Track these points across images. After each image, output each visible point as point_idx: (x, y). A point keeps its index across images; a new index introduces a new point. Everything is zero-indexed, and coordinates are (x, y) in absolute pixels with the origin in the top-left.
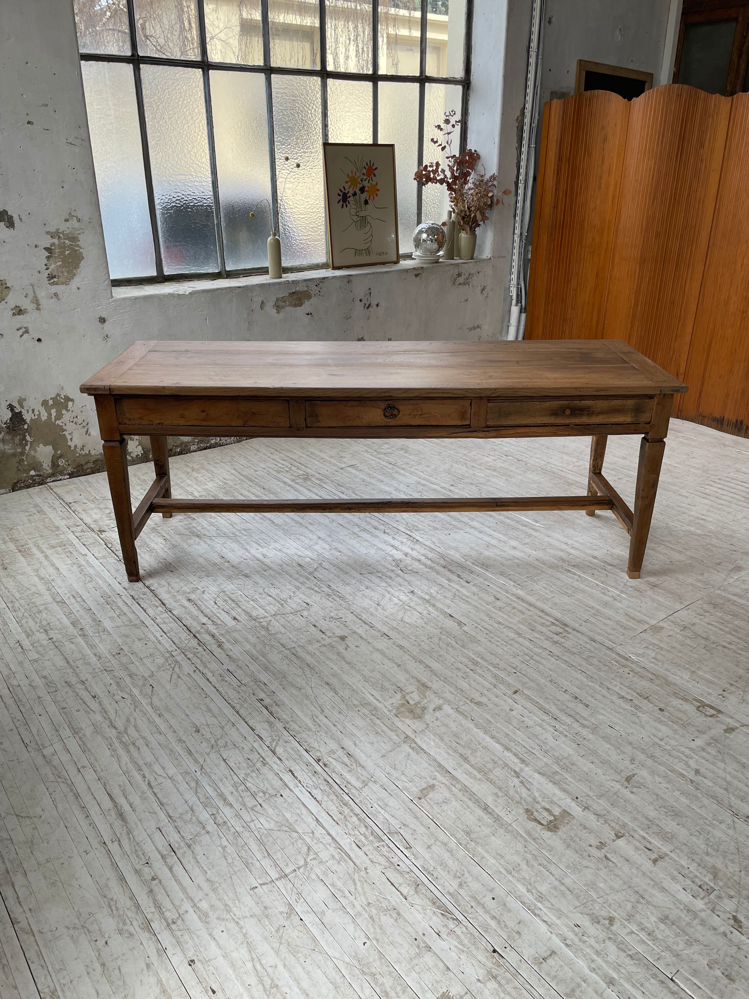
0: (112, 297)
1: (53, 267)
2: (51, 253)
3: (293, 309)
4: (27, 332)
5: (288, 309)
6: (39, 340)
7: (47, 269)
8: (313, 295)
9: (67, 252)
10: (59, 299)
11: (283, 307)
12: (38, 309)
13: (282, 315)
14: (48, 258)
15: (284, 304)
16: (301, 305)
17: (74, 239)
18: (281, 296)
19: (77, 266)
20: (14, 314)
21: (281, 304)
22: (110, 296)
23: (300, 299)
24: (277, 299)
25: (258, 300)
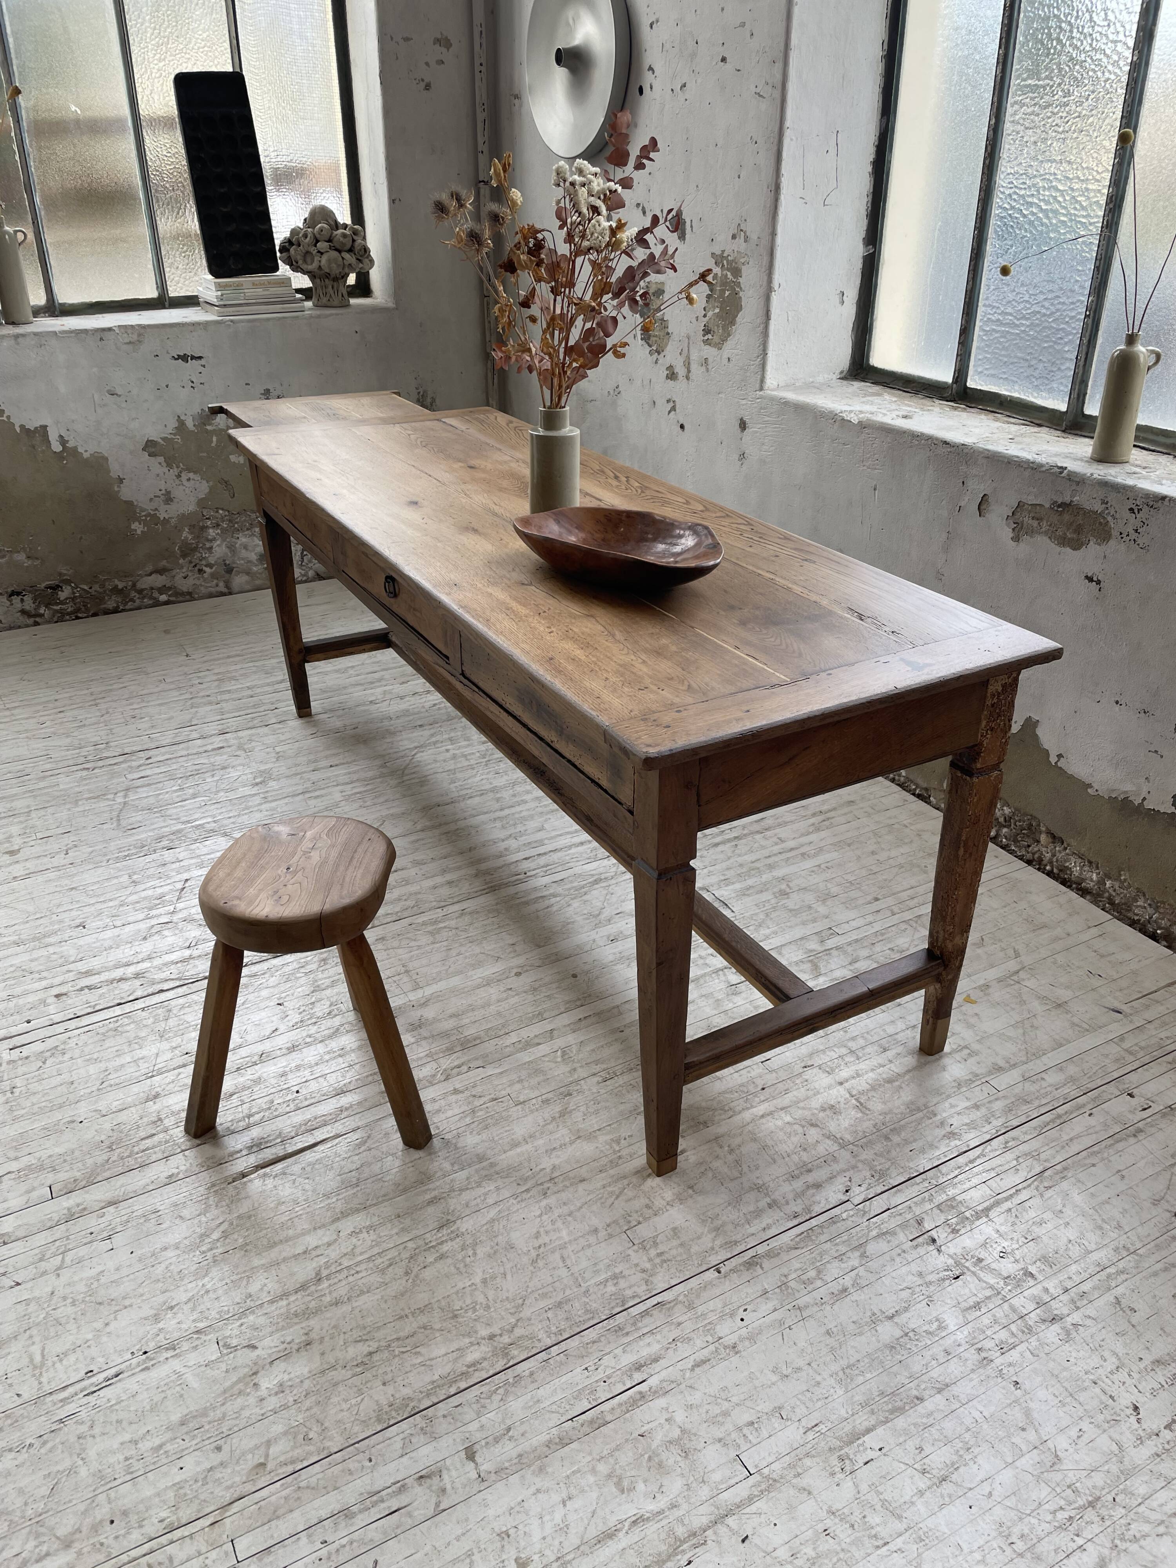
0: (761, 389)
1: (710, 314)
2: (711, 290)
3: (1055, 548)
4: (673, 409)
5: (1043, 541)
6: (682, 427)
7: (705, 316)
8: (1115, 533)
9: (727, 293)
10: (707, 370)
11: (1031, 532)
12: (688, 378)
13: (1024, 548)
14: (709, 297)
15: (1035, 523)
16: (1076, 545)
17: (737, 272)
18: (1031, 500)
19: (733, 322)
20: (667, 377)
21: (1027, 520)
22: (758, 386)
23: (1079, 530)
24: (1020, 505)
25: (977, 488)
